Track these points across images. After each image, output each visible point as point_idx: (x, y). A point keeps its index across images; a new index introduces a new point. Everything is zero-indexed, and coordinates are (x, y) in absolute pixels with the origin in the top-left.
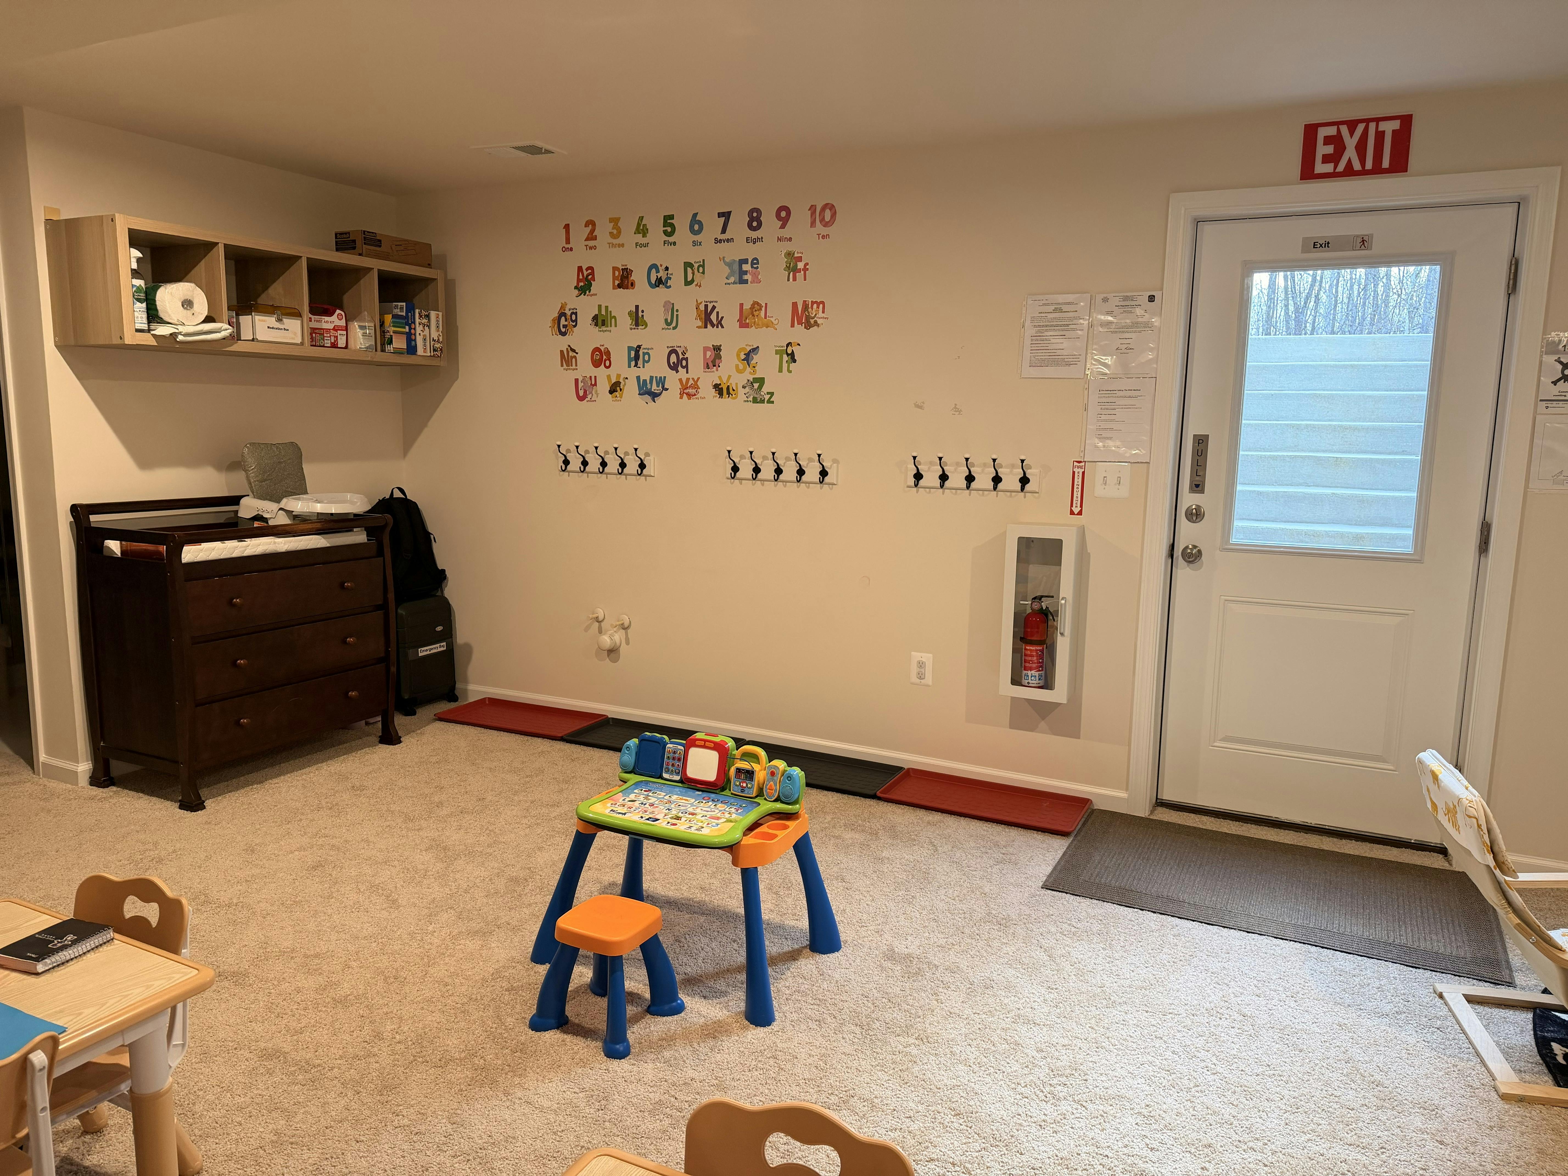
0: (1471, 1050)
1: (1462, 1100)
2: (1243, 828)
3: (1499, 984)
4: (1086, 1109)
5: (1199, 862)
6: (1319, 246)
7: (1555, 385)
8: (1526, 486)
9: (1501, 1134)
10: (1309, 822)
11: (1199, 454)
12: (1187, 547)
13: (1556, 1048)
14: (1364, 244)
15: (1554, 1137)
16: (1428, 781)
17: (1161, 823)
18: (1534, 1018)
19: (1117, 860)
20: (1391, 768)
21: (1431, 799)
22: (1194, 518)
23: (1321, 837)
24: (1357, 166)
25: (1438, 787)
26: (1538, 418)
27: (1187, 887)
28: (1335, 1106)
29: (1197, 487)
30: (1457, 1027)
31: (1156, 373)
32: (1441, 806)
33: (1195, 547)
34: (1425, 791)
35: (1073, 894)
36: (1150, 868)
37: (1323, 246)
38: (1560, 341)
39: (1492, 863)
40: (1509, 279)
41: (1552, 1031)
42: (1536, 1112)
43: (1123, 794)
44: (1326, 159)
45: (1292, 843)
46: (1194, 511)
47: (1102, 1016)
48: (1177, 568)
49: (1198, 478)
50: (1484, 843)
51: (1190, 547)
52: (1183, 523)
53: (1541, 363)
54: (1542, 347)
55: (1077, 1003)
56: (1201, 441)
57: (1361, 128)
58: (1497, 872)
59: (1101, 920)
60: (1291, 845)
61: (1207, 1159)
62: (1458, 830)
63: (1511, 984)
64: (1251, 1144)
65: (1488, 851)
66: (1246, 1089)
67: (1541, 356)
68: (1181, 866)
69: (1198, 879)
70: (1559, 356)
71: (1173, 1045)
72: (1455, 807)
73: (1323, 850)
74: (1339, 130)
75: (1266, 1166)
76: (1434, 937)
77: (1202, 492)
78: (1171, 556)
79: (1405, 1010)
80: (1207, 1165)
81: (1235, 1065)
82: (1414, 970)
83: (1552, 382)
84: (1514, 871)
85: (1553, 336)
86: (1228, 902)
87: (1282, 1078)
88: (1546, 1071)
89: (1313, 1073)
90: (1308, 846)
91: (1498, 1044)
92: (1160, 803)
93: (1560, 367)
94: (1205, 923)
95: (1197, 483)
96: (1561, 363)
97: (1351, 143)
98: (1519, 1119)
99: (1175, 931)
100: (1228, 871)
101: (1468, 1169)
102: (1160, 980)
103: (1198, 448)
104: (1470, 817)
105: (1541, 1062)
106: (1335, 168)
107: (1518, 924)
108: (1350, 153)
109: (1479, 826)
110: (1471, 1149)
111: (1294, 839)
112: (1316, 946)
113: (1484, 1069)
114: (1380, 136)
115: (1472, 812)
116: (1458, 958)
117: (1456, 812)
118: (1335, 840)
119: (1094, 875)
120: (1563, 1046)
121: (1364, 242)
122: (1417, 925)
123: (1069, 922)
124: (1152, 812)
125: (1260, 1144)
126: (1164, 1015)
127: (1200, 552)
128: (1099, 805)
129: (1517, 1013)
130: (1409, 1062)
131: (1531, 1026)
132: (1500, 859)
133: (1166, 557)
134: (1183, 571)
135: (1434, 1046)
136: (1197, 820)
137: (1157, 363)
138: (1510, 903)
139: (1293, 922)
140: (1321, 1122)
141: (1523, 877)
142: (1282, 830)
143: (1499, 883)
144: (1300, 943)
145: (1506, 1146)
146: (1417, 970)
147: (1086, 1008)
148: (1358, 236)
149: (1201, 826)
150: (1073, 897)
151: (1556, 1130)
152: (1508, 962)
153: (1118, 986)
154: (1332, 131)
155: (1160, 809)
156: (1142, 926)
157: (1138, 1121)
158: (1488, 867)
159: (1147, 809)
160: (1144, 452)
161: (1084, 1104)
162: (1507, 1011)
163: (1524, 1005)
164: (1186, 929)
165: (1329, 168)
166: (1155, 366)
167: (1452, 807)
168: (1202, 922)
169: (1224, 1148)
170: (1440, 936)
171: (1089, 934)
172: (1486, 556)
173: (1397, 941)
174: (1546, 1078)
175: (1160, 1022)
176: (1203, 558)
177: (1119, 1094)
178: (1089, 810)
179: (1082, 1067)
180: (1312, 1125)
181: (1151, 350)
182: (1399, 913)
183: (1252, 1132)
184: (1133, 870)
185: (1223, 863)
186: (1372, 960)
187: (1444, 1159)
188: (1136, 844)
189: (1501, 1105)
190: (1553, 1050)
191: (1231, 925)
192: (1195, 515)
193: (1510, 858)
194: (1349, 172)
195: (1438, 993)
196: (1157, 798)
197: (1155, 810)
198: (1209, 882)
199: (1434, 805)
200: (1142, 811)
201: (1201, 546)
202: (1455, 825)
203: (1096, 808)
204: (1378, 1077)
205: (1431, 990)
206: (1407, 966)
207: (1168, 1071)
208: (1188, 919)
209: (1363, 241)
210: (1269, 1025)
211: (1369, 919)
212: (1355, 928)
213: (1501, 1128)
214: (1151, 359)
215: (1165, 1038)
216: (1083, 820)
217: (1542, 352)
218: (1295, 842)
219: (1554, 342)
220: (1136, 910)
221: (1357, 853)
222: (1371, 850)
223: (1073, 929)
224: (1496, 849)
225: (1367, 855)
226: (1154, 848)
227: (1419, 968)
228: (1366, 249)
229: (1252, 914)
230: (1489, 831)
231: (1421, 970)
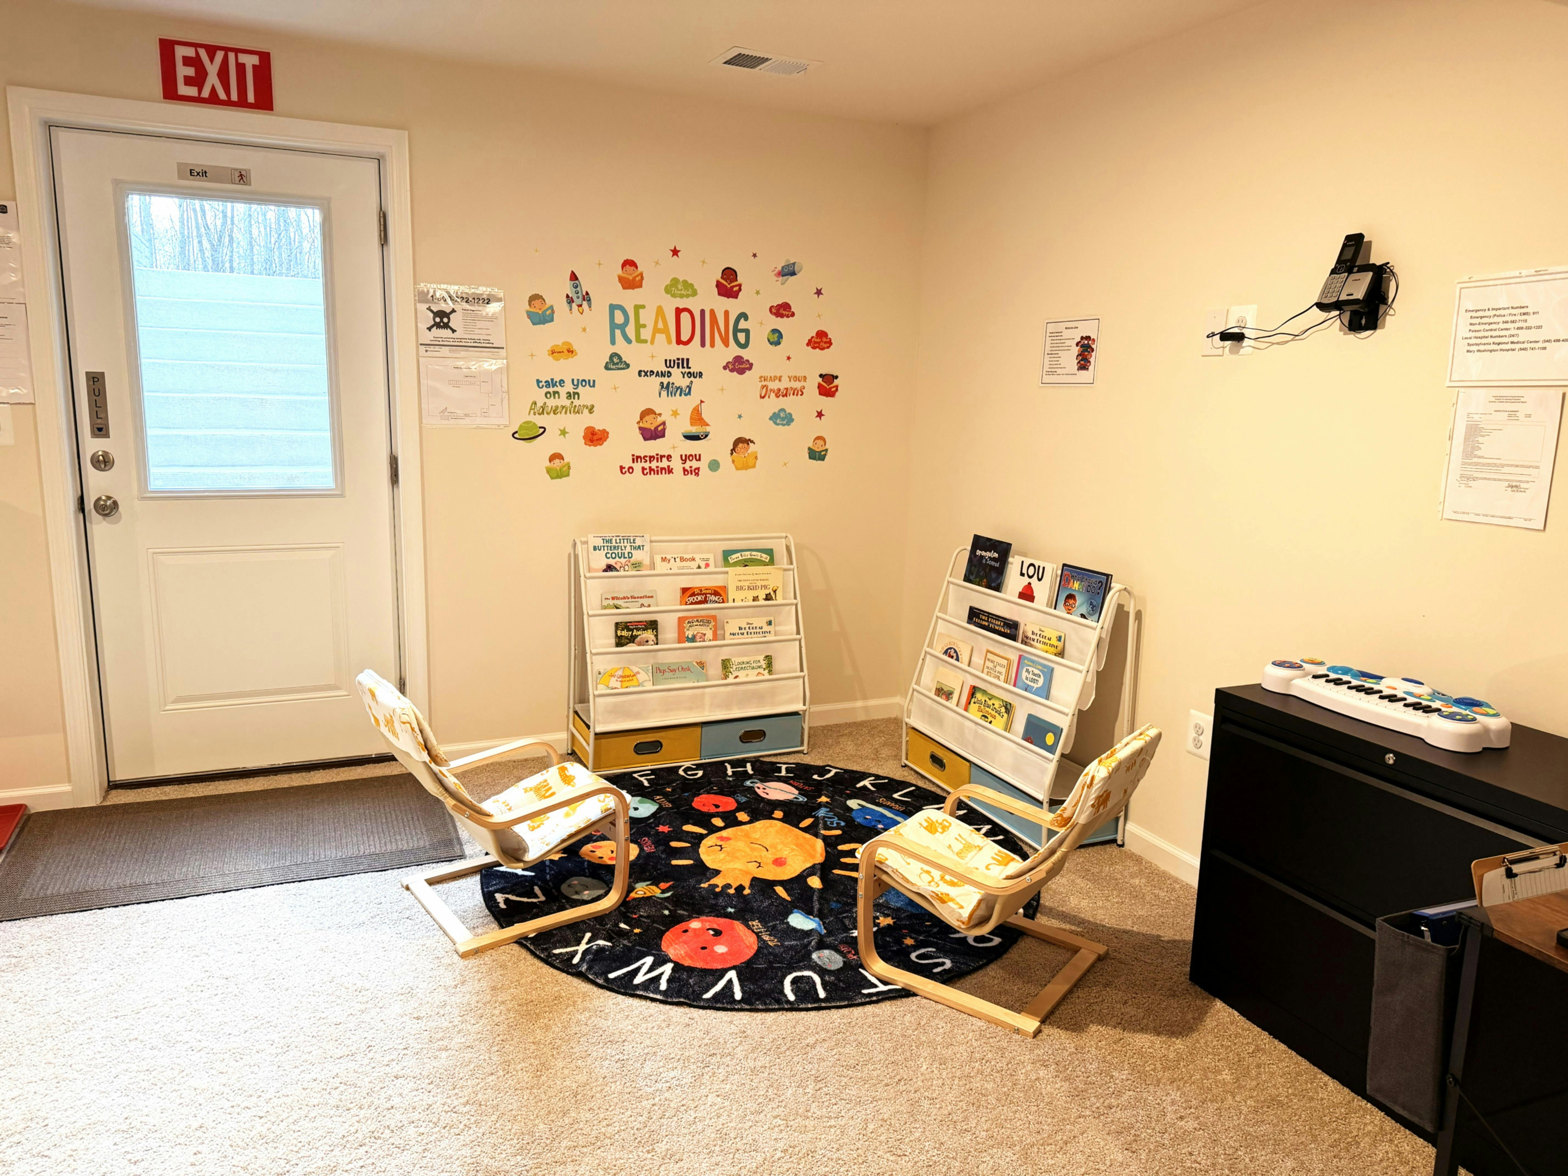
0: (436, 926)
1: (431, 974)
2: (210, 787)
3: (452, 860)
4: (50, 1157)
5: (164, 837)
6: (196, 174)
7: (430, 331)
8: (421, 422)
9: (464, 989)
10: (277, 763)
11: (97, 394)
12: (99, 499)
13: (500, 897)
14: (242, 178)
15: (502, 972)
16: (368, 699)
17: (115, 807)
18: (481, 879)
19: (65, 863)
20: (346, 693)
21: (373, 715)
22: (103, 466)
23: (290, 775)
24: (222, 96)
25: (377, 702)
26: (421, 360)
27: (153, 867)
28: (324, 1028)
29: (100, 430)
30: (423, 910)
31: (25, 298)
32: (381, 719)
33: (109, 498)
34: (368, 709)
35: (10, 920)
36: (107, 859)
37: (201, 174)
38: (428, 291)
39: (427, 759)
40: (381, 231)
41: (495, 885)
42: (487, 958)
43: (66, 788)
44: (188, 81)
45: (263, 789)
46: (101, 458)
47: (60, 1044)
48: (91, 522)
49: (99, 421)
50: (419, 743)
51: (104, 498)
52: (91, 473)
53: (416, 309)
54: (415, 296)
55: (26, 1042)
56: (96, 380)
57: (220, 55)
58: (433, 766)
59: (50, 937)
60: (261, 791)
61: (200, 1141)
62: (397, 737)
63: (462, 857)
64: (243, 1105)
65: (423, 749)
66: (234, 1051)
67: (415, 304)
68: (143, 846)
69: (165, 855)
70: (429, 305)
71: (150, 1041)
72: (391, 717)
73: (293, 788)
74: (197, 53)
75: (261, 1118)
76: (398, 837)
77: (107, 435)
78: (82, 509)
79: (379, 912)
80: (200, 1148)
81: (222, 1032)
82: (383, 873)
83: (428, 328)
84: (445, 760)
85: (422, 286)
86: (200, 869)
87: (270, 1024)
88: (493, 920)
89: (300, 1006)
90: (278, 787)
91: (455, 912)
92: (114, 786)
93: (431, 315)
94: (177, 898)
95: (100, 426)
96: (432, 311)
97: (213, 69)
98: (475, 969)
99: (143, 919)
100: (197, 836)
101: (440, 1030)
102: (130, 977)
103: (94, 387)
104: (404, 723)
105: (489, 913)
106: (200, 92)
107: (455, 805)
108: (213, 79)
109: (413, 729)
110: (442, 1012)
111: (263, 785)
112: (294, 882)
113: (447, 938)
114: (241, 68)
115: (405, 718)
116: (418, 849)
117: (393, 722)
118: (304, 774)
119: (37, 889)
120: (503, 894)
121: (242, 177)
122: (383, 831)
123: (7, 954)
124: (105, 798)
125: (254, 1099)
126: (137, 1013)
127: (115, 503)
128: (36, 807)
129: (469, 879)
130: (386, 958)
131: (479, 887)
132: (433, 753)
133: (75, 512)
134: (99, 527)
135: (405, 935)
136: (159, 792)
137: (23, 286)
138: (446, 789)
139: (269, 867)
140: (311, 1049)
141: (454, 764)
142: (251, 779)
143: (435, 774)
144: (278, 884)
145: (468, 996)
146: (387, 872)
147: (39, 1044)
148: (236, 170)
149: (164, 798)
150: (9, 923)
151: (503, 966)
152: (458, 839)
153: (79, 1003)
154: (190, 52)
155: (114, 792)
156: (102, 927)
157: (116, 1140)
158: (425, 763)
159: (98, 795)
160: (25, 391)
161: (46, 1153)
162: (461, 880)
163: (470, 871)
164: (155, 912)
165: (192, 91)
166: (22, 290)
167: (389, 717)
168: (172, 899)
169: (216, 1122)
170: (403, 834)
171: (36, 958)
172: (398, 487)
173: (367, 852)
174: (494, 925)
175: (133, 1023)
176: (120, 509)
177: (89, 1122)
178: (25, 817)
179: (39, 1113)
180: (304, 1056)
181: (13, 270)
182: (366, 825)
183: (245, 1091)
184: (87, 869)
185: (191, 829)
186: (346, 877)
187: (422, 1032)
188: (88, 839)
189: (462, 963)
190: (496, 900)
191: (205, 891)
192: (103, 462)
193: (441, 750)
194: (213, 100)
195: (405, 886)
196: (109, 781)
197: (108, 794)
198: (177, 854)
199: (376, 720)
200: (91, 798)
201: (116, 497)
202: (394, 733)
203: (32, 812)
204: (359, 984)
205: (400, 886)
206: (377, 871)
207: (148, 1070)
208: (157, 901)
209: (241, 175)
210: (253, 978)
211: (341, 840)
212: (329, 853)
213: (463, 983)
214: (14, 282)
215: (140, 1038)
216: (17, 830)
217: (415, 300)
218: (266, 787)
219: (423, 292)
220: (94, 911)
221: (325, 781)
222: (338, 774)
223: (14, 960)
224: (429, 746)
225: (335, 780)
226: (109, 837)
227: (388, 870)
228: (245, 184)
229: (227, 872)
230: (421, 731)
231: (390, 871)
